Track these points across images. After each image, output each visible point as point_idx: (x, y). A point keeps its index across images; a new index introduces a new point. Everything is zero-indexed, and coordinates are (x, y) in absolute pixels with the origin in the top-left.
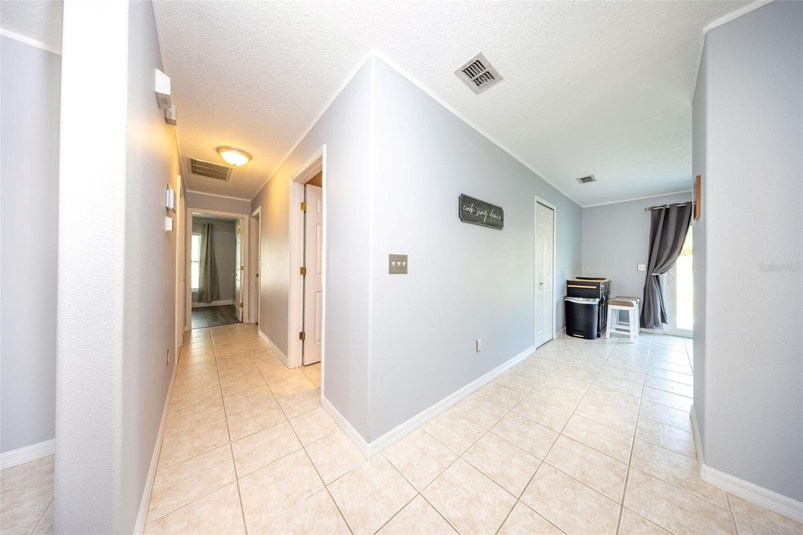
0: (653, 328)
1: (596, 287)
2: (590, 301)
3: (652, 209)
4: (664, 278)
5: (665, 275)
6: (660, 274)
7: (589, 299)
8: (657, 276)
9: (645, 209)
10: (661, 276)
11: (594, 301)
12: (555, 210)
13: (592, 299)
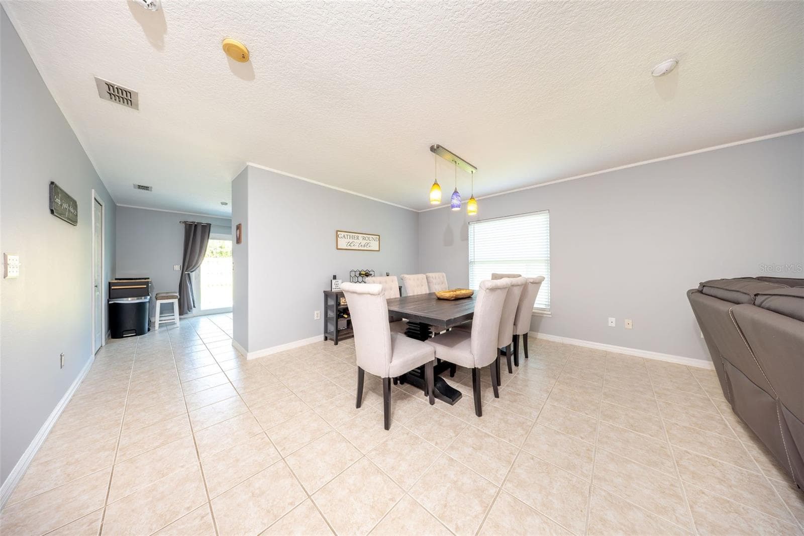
0: (187, 313)
1: (145, 286)
2: (141, 299)
3: (185, 222)
4: (193, 275)
5: (194, 273)
6: (191, 272)
7: (140, 298)
8: (189, 274)
9: (180, 222)
10: (191, 274)
11: (144, 298)
12: (103, 206)
13: (143, 298)
